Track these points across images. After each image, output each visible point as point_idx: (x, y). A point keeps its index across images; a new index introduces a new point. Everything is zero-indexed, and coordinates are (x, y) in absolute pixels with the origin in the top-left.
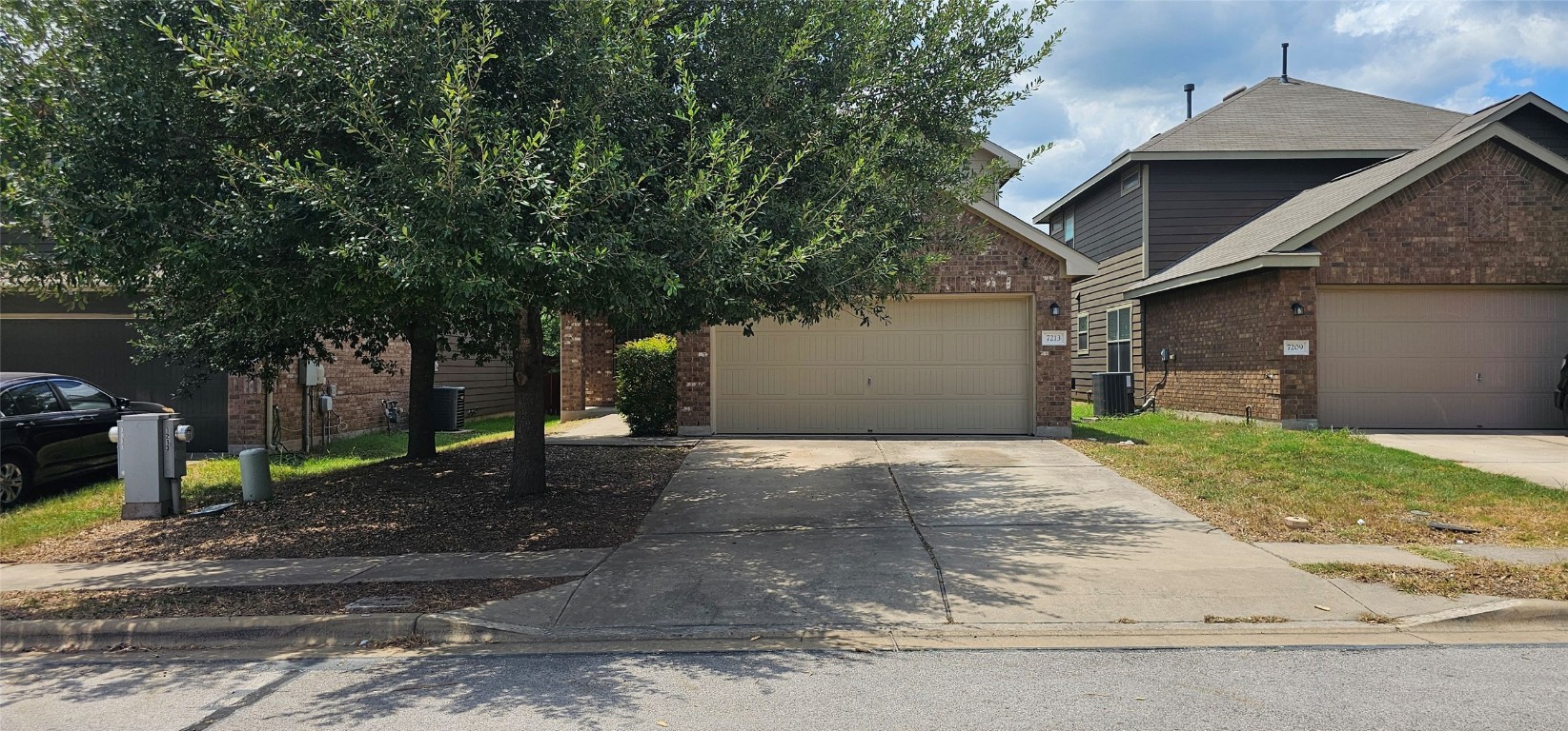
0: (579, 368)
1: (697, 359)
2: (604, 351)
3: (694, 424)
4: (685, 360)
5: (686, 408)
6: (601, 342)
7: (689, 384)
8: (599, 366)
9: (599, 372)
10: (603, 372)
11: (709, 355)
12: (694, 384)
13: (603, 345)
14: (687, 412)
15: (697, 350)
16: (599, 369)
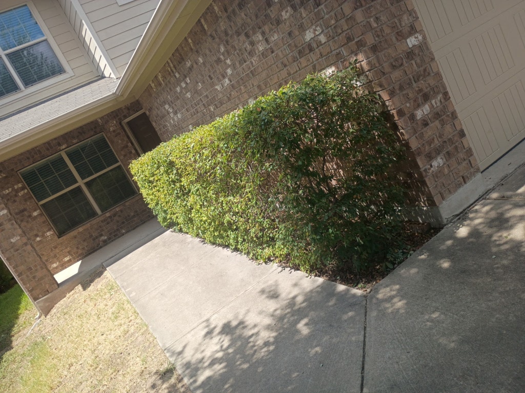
0: (26, 244)
1: (410, 54)
2: (30, 216)
3: (459, 186)
4: (394, 67)
5: (435, 164)
6: (22, 207)
7: (419, 114)
8: (35, 232)
9: (38, 239)
10: (43, 236)
11: (424, 38)
12: (426, 108)
13: (25, 210)
14: (440, 169)
15: (401, 36)
16: (37, 236)
